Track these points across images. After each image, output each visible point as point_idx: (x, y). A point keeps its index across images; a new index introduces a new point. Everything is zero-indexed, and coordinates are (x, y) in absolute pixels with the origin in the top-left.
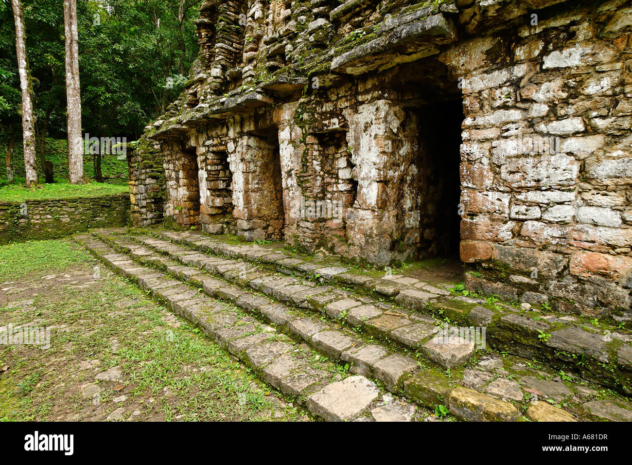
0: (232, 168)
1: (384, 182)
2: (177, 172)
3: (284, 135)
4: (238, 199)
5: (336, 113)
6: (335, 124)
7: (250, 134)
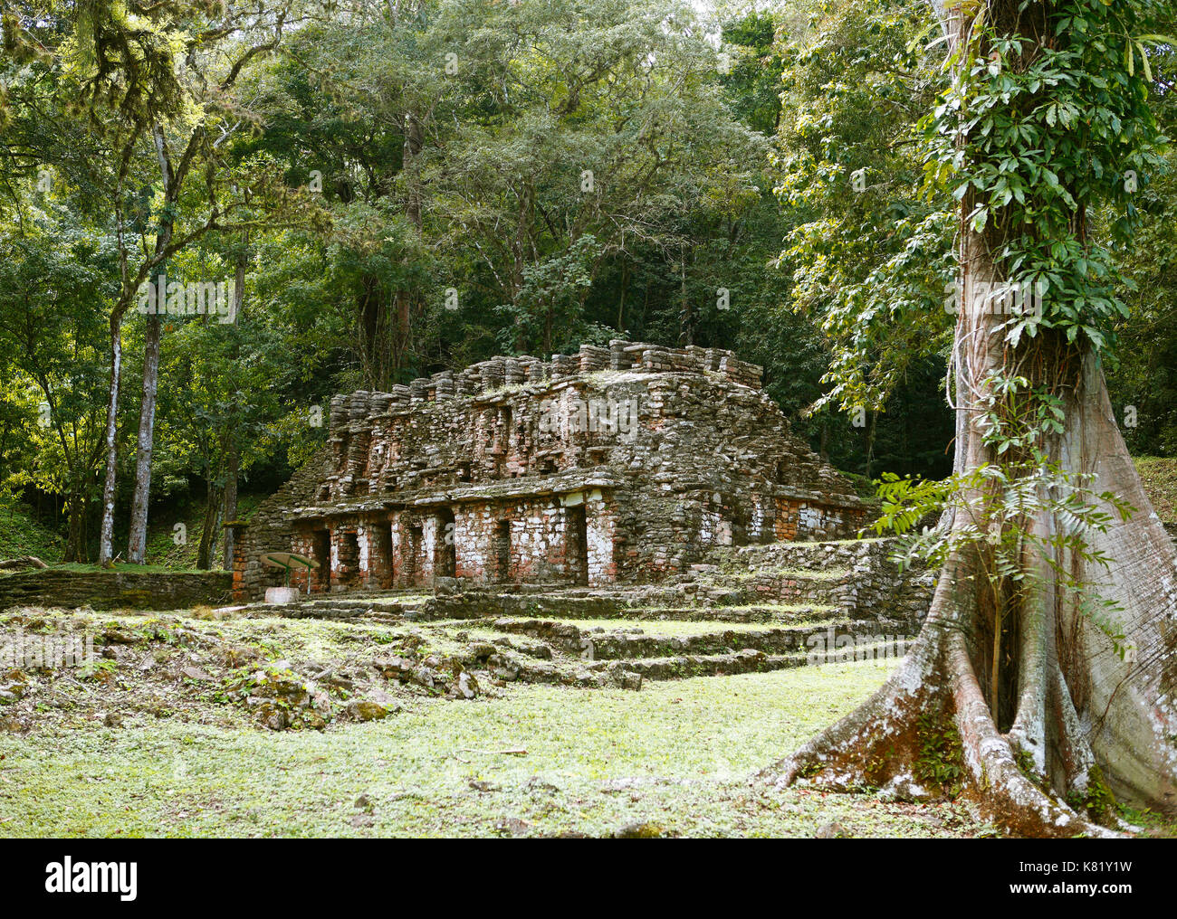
0: (360, 545)
1: (436, 551)
2: (308, 548)
3: (395, 527)
4: (364, 565)
5: (419, 520)
6: (417, 525)
7: (374, 525)
